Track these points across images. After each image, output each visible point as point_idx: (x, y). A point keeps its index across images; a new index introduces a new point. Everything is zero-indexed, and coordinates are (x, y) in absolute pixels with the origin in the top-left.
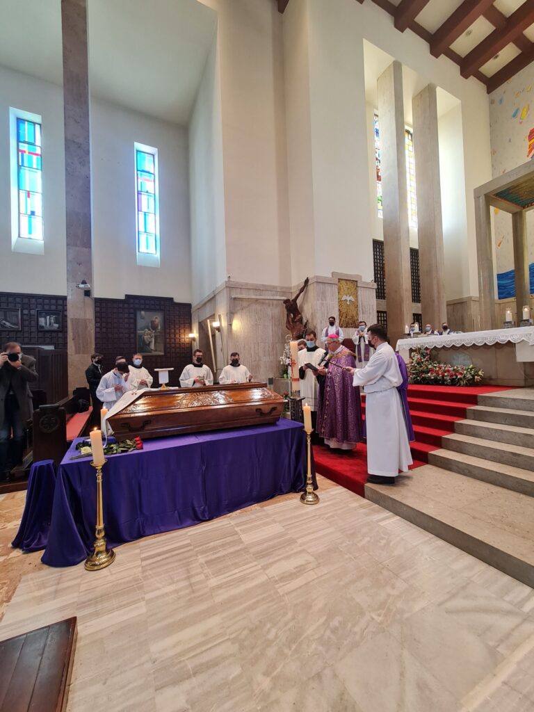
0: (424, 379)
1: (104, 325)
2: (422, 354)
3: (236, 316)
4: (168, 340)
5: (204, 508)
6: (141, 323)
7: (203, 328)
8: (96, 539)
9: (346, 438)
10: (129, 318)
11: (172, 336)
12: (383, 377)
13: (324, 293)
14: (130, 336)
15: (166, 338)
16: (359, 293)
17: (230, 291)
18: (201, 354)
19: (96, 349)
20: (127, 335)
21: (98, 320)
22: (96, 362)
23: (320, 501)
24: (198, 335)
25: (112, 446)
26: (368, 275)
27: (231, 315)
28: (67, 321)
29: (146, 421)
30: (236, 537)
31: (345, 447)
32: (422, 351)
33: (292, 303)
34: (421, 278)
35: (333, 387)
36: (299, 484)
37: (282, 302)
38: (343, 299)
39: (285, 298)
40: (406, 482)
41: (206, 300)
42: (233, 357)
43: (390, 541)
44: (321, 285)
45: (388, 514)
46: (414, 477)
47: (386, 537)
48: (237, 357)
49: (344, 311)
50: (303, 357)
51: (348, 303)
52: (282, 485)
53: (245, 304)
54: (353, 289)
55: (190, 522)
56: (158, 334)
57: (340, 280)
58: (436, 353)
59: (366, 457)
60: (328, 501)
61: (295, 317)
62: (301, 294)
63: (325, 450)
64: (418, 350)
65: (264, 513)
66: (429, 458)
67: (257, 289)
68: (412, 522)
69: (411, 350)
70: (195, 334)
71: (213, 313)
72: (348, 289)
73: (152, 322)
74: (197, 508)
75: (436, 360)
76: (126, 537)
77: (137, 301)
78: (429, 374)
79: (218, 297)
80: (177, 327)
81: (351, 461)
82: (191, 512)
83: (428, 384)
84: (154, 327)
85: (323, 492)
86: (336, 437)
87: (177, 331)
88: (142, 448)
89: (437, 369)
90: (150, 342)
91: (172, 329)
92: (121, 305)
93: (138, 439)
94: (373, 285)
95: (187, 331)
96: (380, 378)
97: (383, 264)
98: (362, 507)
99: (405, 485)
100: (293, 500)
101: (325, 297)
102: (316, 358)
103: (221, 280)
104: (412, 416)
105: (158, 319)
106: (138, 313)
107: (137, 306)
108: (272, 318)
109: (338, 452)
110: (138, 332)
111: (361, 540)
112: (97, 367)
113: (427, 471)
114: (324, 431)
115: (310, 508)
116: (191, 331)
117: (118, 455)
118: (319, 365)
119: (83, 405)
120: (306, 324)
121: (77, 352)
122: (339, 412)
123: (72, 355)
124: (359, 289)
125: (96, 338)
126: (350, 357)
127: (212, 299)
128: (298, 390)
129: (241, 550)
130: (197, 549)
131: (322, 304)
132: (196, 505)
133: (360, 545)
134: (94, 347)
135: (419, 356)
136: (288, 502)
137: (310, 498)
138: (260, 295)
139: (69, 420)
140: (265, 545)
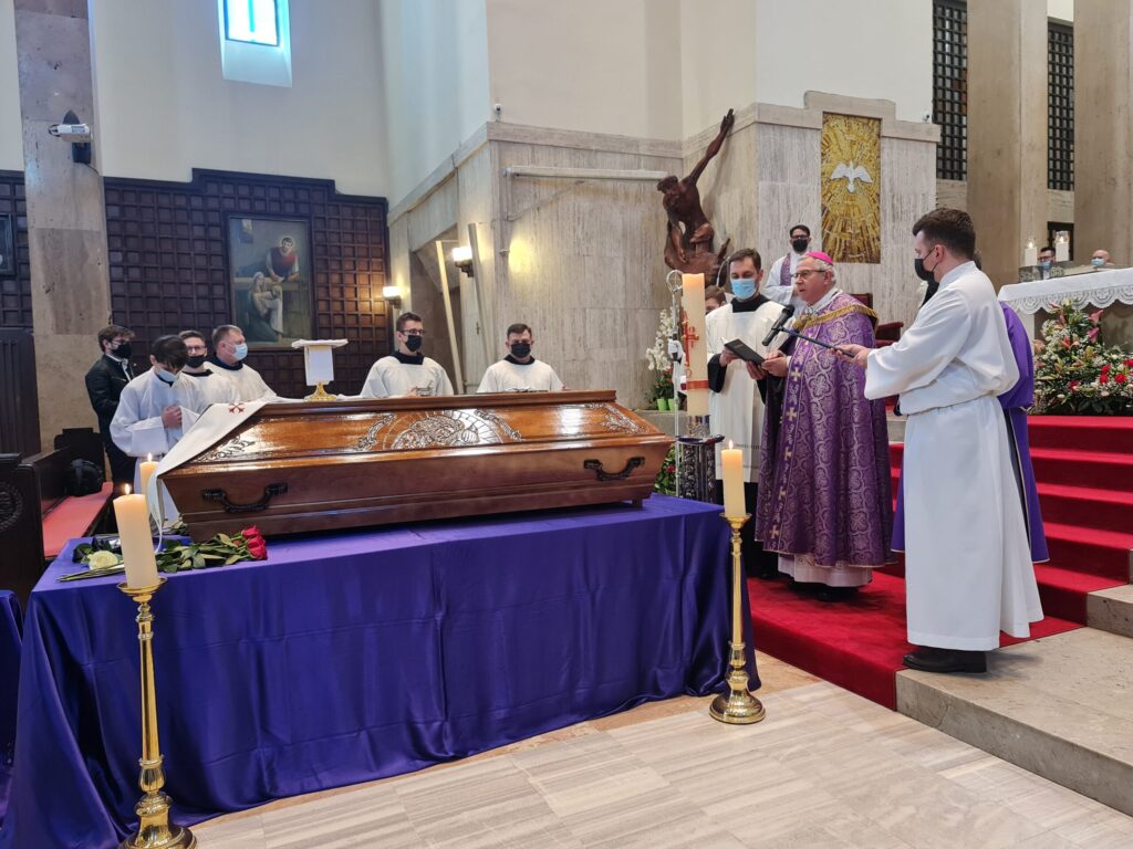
0: (1077, 398)
1: (134, 258)
2: (1076, 324)
3: (518, 226)
4: (322, 306)
5: (441, 726)
6: (241, 256)
7: (421, 268)
8: (141, 794)
9: (842, 552)
10: (207, 240)
11: (335, 293)
12: (956, 362)
13: (778, 158)
14: (211, 290)
15: (316, 301)
16: (885, 157)
17: (500, 151)
18: (419, 326)
19: (116, 315)
20: (203, 290)
21: (118, 244)
22: (115, 352)
23: (768, 716)
24: (409, 290)
25: (178, 549)
26: (915, 102)
27: (504, 227)
28: (26, 247)
29: (273, 484)
30: (531, 800)
31: (839, 578)
32: (1075, 316)
33: (684, 189)
34: (1078, 114)
35: (806, 408)
36: (705, 672)
37: (655, 185)
38: (836, 175)
39: (662, 175)
40: (1022, 669)
41: (430, 185)
42: (514, 337)
43: (975, 818)
44: (771, 133)
45: (965, 751)
46: (1046, 658)
47: (963, 807)
48: (525, 335)
49: (837, 211)
50: (720, 326)
51: (851, 187)
52: (660, 673)
53: (545, 193)
54: (867, 146)
55: (401, 762)
56: (294, 287)
57: (828, 116)
58: (1119, 322)
59: (903, 608)
60: (793, 716)
61: (690, 231)
62: (712, 162)
63: (781, 590)
64: (1063, 315)
65: (610, 743)
66: (1091, 609)
67: (580, 147)
68: (1037, 772)
69: (1042, 316)
70: (399, 287)
71: (451, 224)
72: (853, 143)
73: (276, 252)
74: (421, 726)
75: (1118, 343)
76: (223, 795)
77: (228, 190)
78: (1095, 384)
79: (466, 176)
80: (348, 266)
81: (858, 617)
82: (405, 735)
83: (1089, 412)
84: (282, 267)
85: (775, 695)
86: (813, 551)
87: (349, 279)
88: (265, 558)
89: (1121, 367)
90: (270, 311)
91: (334, 272)
92: (181, 201)
93: (251, 531)
94: (929, 132)
95: (377, 277)
96: (948, 368)
97: (962, 71)
98: (888, 732)
99: (1018, 676)
100: (692, 713)
101: (783, 170)
102: (757, 328)
103: (474, 123)
104: (1043, 497)
105: (292, 242)
106: (233, 224)
107: (229, 204)
108: (624, 235)
109: (816, 593)
110: (236, 280)
111: (889, 813)
112: (118, 367)
113: (1082, 643)
114: (778, 534)
115: (738, 734)
116: (387, 277)
117: (194, 572)
118: (767, 343)
119: (86, 474)
120: (724, 251)
121: (62, 327)
122: (822, 478)
123: (46, 337)
124: (885, 143)
125: (114, 296)
126: (859, 321)
127: (449, 181)
128: (702, 414)
129: (548, 829)
130: (424, 828)
131: (773, 191)
132: (418, 716)
133: (886, 824)
134: (109, 313)
135: (1066, 332)
136: (676, 718)
137: (738, 706)
138: (590, 166)
139: (46, 513)
140: (617, 819)
